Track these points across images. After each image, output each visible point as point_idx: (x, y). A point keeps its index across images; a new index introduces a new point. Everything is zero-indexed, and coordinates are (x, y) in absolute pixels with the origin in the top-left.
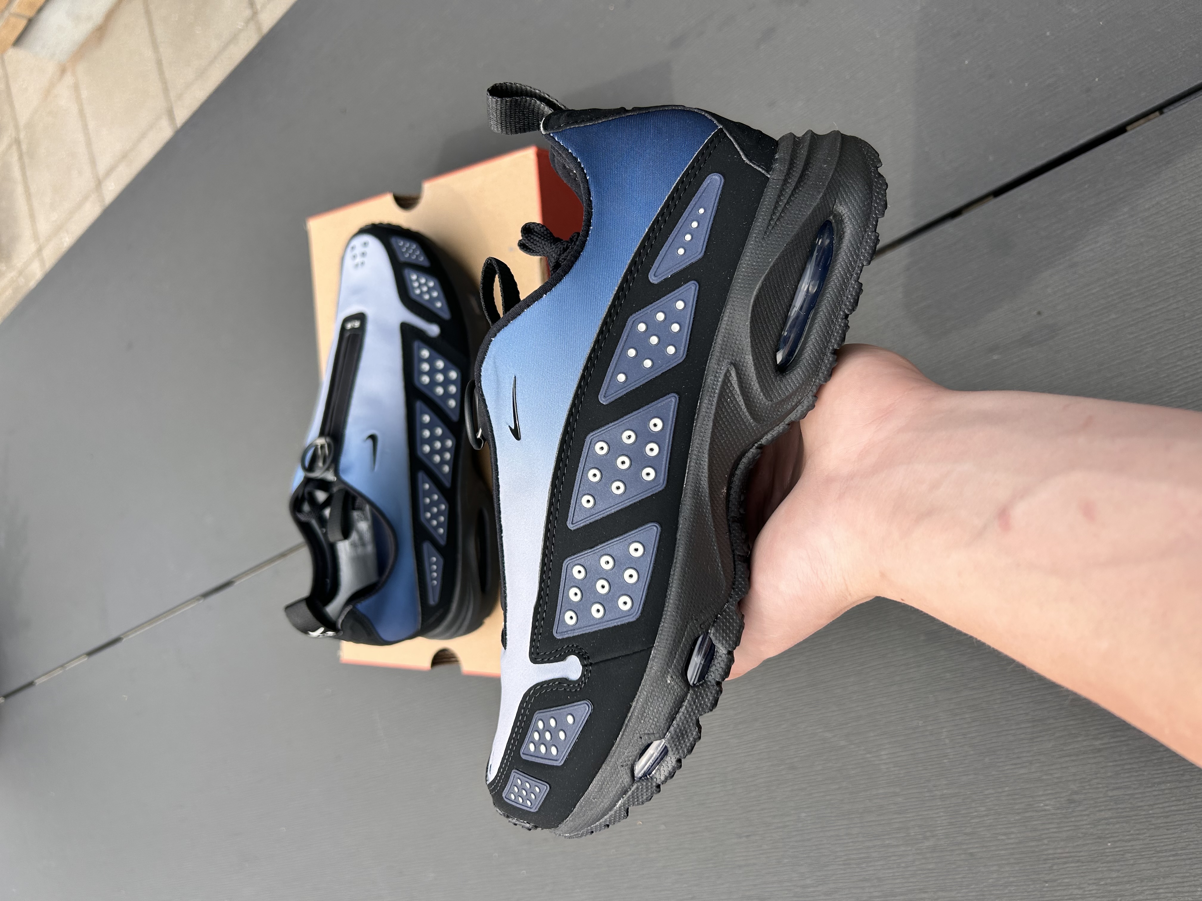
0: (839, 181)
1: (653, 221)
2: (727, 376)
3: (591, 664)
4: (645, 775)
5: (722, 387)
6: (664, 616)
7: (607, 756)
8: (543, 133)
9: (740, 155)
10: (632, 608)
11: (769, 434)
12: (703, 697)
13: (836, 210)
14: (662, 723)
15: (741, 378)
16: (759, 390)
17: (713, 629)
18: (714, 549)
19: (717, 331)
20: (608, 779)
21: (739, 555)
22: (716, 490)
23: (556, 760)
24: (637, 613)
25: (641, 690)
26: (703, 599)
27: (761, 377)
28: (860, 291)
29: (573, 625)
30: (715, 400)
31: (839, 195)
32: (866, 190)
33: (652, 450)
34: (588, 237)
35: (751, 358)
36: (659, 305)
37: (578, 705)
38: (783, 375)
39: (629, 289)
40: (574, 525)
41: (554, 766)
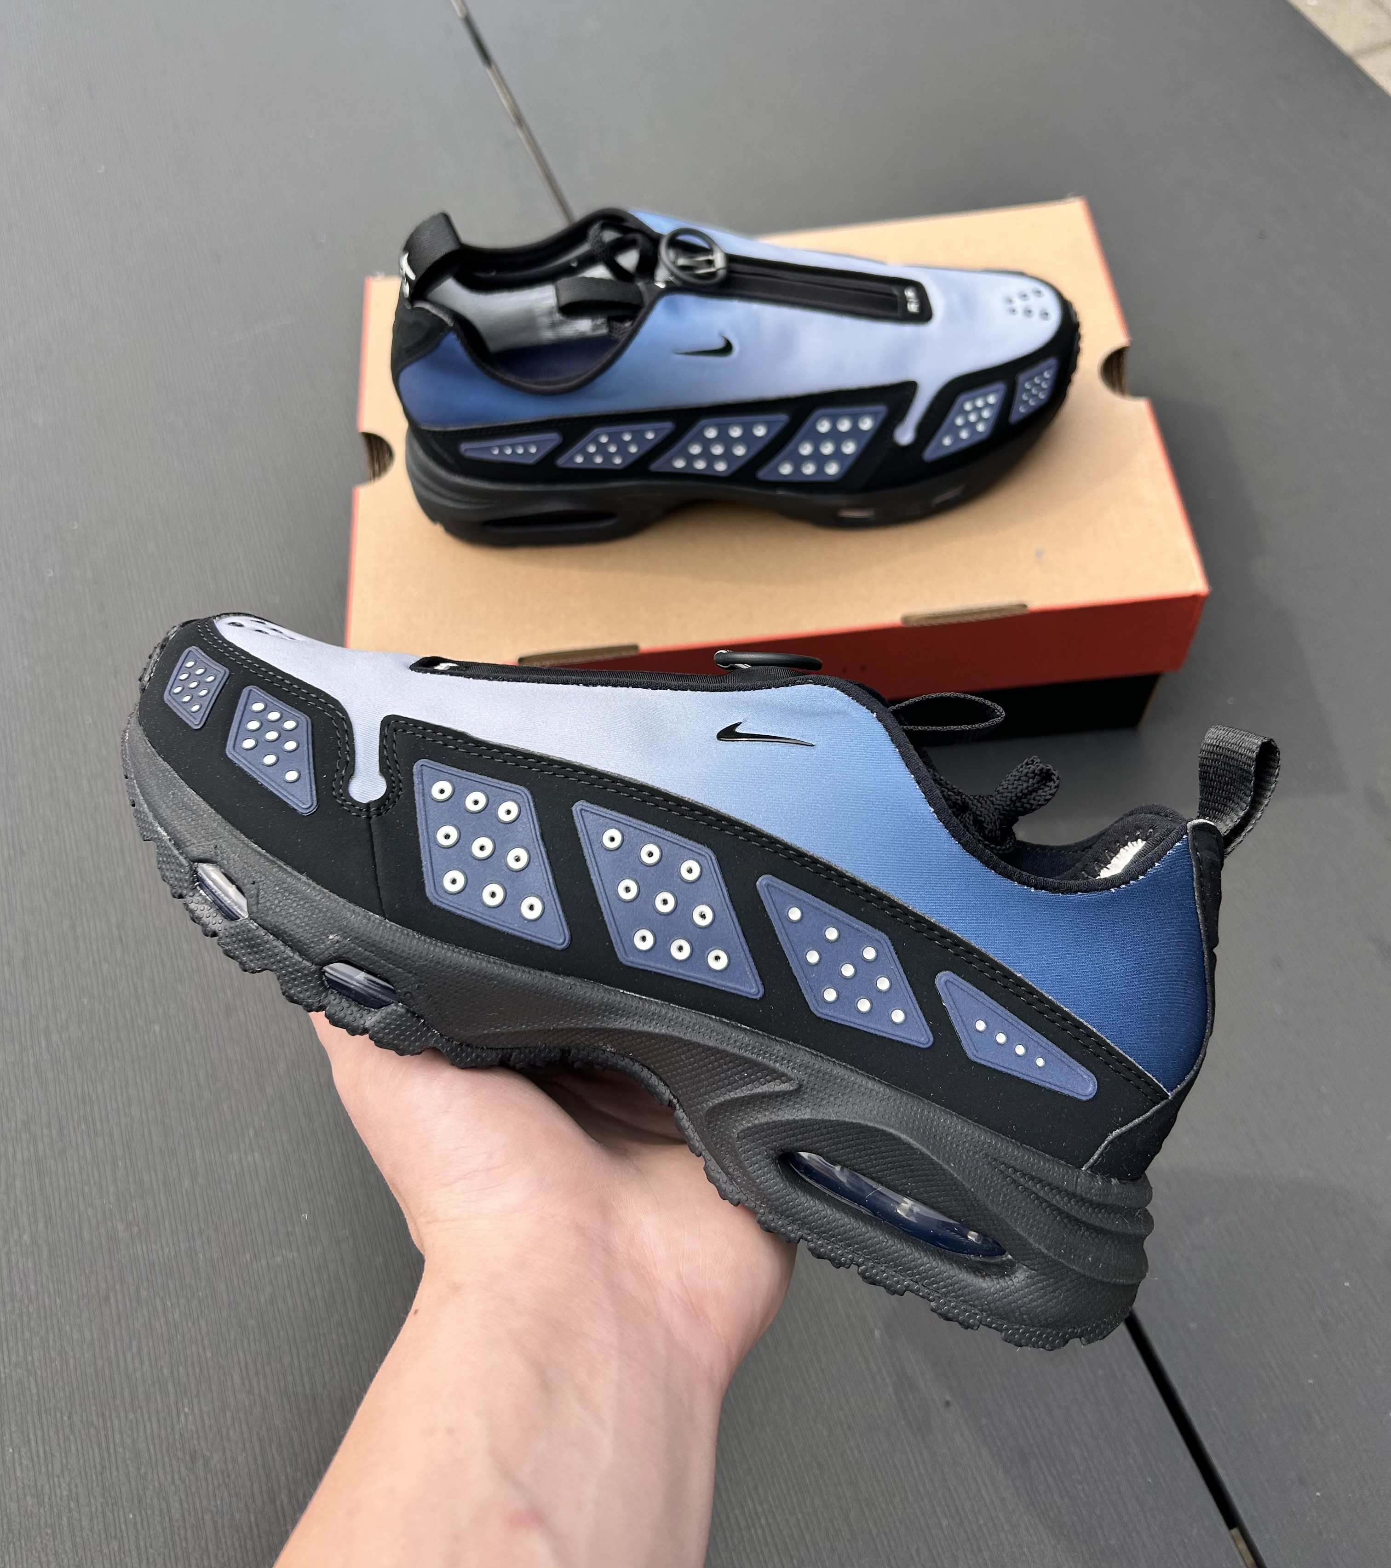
0: (1064, 1280)
1: (1033, 985)
2: (781, 1076)
3: (369, 818)
4: (200, 879)
5: (766, 1068)
6: (428, 940)
7: (233, 825)
8: (1189, 824)
9: (1122, 1126)
10: (446, 892)
11: (689, 1123)
12: (304, 983)
13: (1019, 1268)
14: (271, 919)
15: (777, 1097)
16: (757, 1122)
17: (403, 1010)
18: (522, 1025)
19: (853, 1068)
20: (200, 821)
21: (511, 1056)
22: (610, 1038)
23: (234, 746)
24: (437, 900)
25: (324, 893)
26: (448, 1001)
27: (775, 1128)
28: (891, 1291)
29: (431, 795)
30: (748, 1055)
31: (1042, 1277)
32: (1046, 1319)
33: (680, 950)
34: (1019, 883)
35: (807, 1117)
36: (902, 983)
37: (311, 791)
38: (776, 1159)
39: (931, 939)
40: (579, 812)
41: (227, 741)
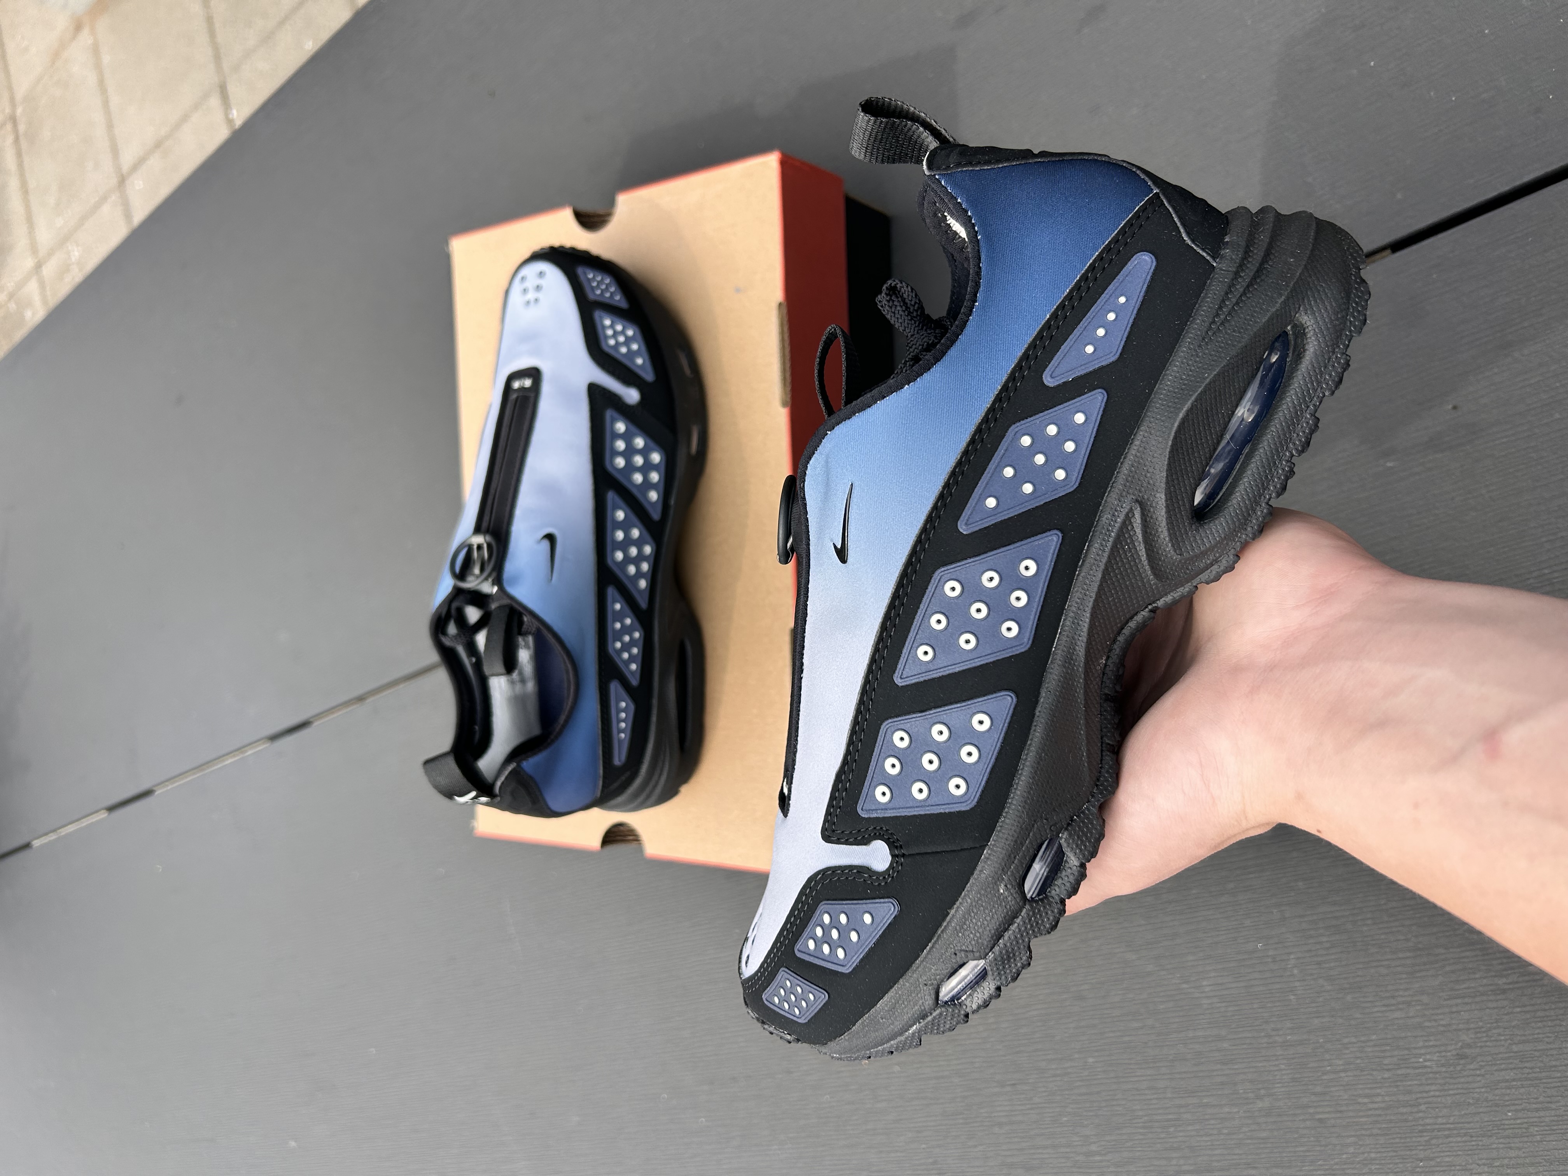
0: (1309, 283)
1: (1057, 304)
2: (1128, 517)
3: (903, 855)
4: (952, 999)
5: (1121, 529)
6: (1006, 810)
7: (908, 969)
8: (927, 173)
9: (1180, 232)
10: (966, 793)
11: (1169, 596)
12: (1041, 916)
13: (1298, 320)
14: (986, 941)
15: (1146, 521)
16: (1167, 539)
17: (1066, 833)
18: (1081, 734)
19: (1123, 457)
20: (904, 997)
21: (1109, 744)
22: (1094, 660)
23: (843, 966)
24: (973, 801)
25: (965, 896)
26: (1058, 795)
27: (1173, 523)
28: (1315, 428)
29: (886, 803)
30: (1109, 545)
31: (1306, 301)
32: (1342, 298)
33: (1019, 599)
34: (971, 315)
35: (1163, 497)
36: (1052, 415)
37: (880, 903)
38: (1200, 523)
39: (1016, 390)
40: (903, 680)
41: (838, 972)
